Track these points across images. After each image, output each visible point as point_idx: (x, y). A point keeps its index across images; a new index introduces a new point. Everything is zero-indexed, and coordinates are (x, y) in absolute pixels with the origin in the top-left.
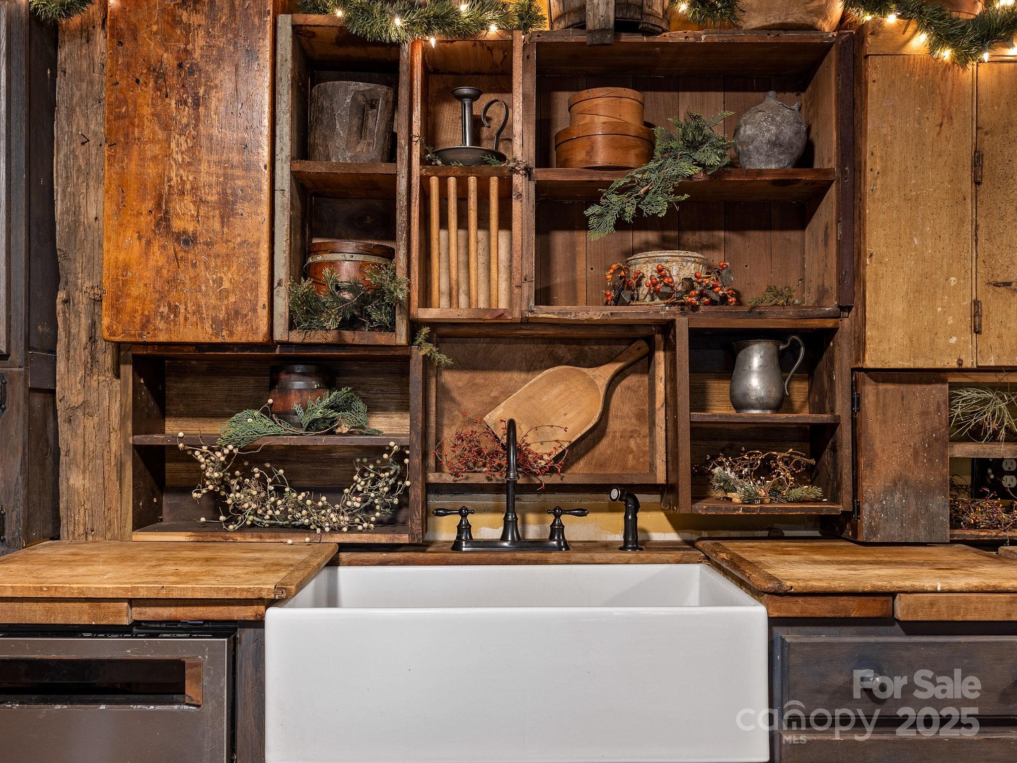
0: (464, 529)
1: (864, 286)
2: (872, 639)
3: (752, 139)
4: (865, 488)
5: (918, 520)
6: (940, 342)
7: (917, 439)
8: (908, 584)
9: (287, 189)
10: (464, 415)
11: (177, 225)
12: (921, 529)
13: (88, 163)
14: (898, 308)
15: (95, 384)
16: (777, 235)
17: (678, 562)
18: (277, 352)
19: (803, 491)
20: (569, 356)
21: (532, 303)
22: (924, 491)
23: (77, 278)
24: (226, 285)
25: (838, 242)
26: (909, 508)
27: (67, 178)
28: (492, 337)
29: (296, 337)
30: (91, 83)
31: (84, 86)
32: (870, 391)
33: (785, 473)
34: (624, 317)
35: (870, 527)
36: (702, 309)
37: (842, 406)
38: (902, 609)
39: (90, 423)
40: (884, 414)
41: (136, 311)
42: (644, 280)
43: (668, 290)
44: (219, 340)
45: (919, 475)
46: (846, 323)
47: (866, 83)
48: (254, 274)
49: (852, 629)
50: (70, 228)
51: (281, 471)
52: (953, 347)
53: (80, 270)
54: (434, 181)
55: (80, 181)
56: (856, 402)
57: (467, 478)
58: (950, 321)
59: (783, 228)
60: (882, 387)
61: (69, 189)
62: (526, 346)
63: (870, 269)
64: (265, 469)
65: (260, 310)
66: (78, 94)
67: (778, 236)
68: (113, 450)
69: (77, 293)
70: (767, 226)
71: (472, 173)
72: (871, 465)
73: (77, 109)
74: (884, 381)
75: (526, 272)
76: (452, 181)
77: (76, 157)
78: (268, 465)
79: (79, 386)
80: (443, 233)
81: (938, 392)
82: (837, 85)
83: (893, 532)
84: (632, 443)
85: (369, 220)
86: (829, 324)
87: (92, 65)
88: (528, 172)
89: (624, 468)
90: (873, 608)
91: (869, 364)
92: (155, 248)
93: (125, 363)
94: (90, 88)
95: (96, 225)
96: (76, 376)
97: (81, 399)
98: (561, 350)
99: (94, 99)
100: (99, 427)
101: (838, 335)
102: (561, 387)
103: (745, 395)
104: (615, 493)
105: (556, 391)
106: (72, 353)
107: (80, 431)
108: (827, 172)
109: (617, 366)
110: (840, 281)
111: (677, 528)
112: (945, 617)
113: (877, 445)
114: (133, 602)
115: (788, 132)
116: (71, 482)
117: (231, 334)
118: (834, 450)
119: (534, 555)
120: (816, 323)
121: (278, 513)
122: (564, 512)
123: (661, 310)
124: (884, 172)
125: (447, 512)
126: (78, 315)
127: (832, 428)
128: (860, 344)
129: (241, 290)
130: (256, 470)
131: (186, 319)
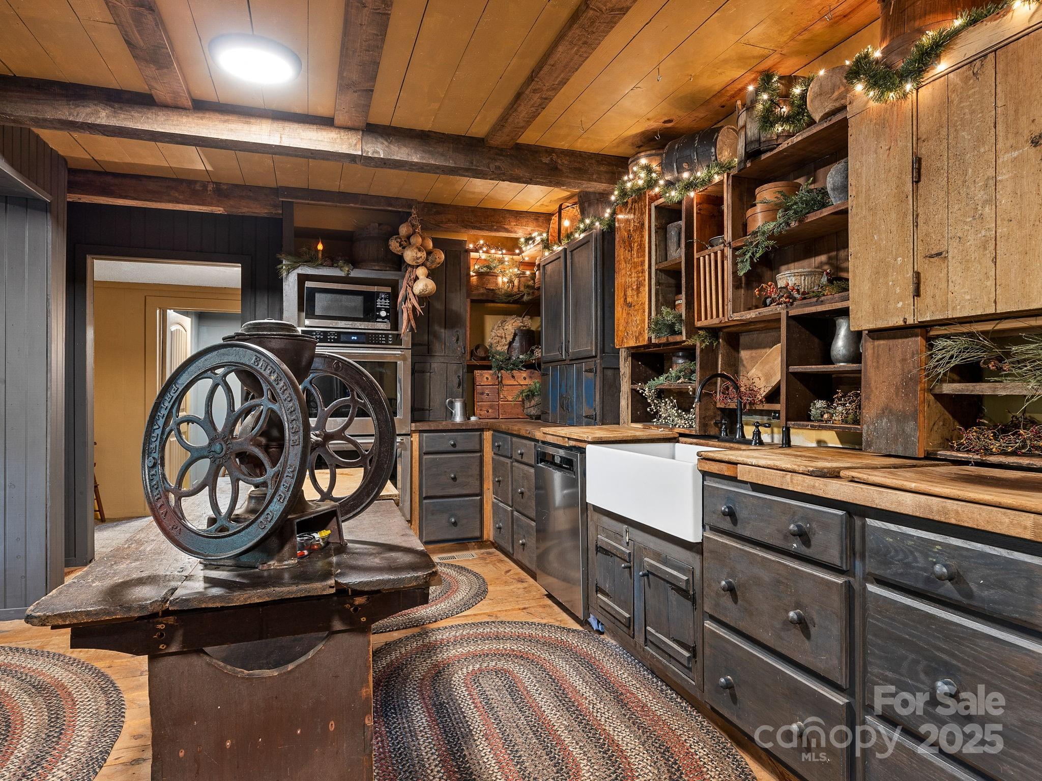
4: (864, 414)
5: (897, 439)
6: (891, 307)
7: (898, 379)
9: (654, 277)
12: (900, 446)
14: (866, 287)
21: (731, 313)
22: (901, 419)
26: (892, 429)
29: (657, 341)
32: (868, 346)
34: (764, 314)
35: (867, 441)
40: (878, 362)
44: (637, 345)
45: (898, 405)
48: (644, 316)
52: (901, 310)
54: (701, 259)
58: (898, 291)
60: (877, 343)
65: (645, 331)
71: (711, 251)
72: (869, 398)
74: (879, 339)
75: (729, 297)
76: (707, 257)
79: (623, 366)
81: (913, 342)
83: (881, 446)
88: (729, 245)
91: (851, 328)
92: (624, 310)
93: (629, 356)
96: (623, 362)
111: (842, 443)
113: (873, 384)
114: (569, 439)
117: (639, 342)
122: (761, 425)
129: (641, 323)
131: (630, 337)
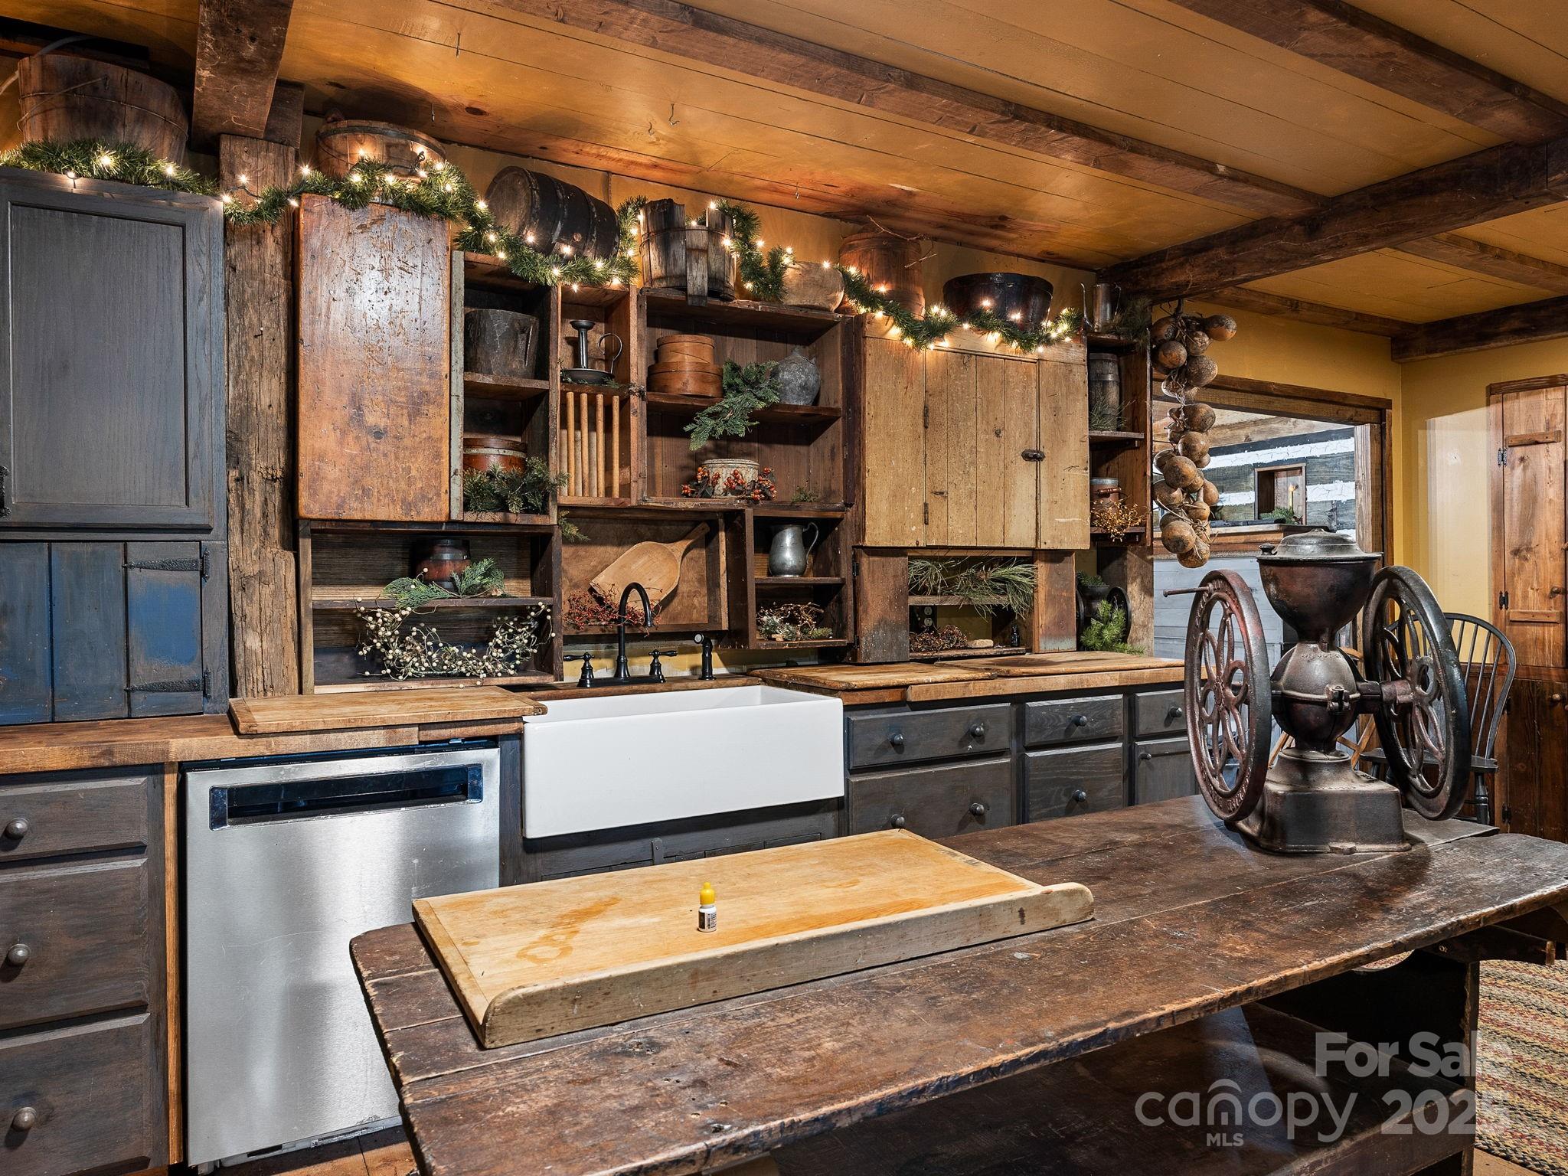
0: (587, 670)
1: (864, 491)
2: (896, 715)
3: (789, 382)
4: (862, 627)
6: (906, 529)
7: (892, 593)
8: (915, 679)
9: (462, 396)
10: (571, 580)
11: (372, 419)
12: (894, 653)
13: (262, 355)
14: (884, 507)
15: (270, 556)
16: (792, 447)
17: (744, 685)
18: (444, 528)
19: (820, 632)
20: (648, 534)
21: (645, 495)
22: (895, 629)
23: (251, 459)
24: (414, 473)
25: (844, 460)
26: (887, 640)
27: (239, 366)
28: (590, 518)
29: (470, 517)
30: (263, 282)
31: (256, 284)
32: (865, 561)
33: (808, 620)
35: (864, 656)
36: (761, 503)
37: (846, 571)
38: (912, 695)
39: (267, 591)
40: (873, 577)
41: (332, 492)
42: (720, 480)
43: (740, 488)
44: (409, 519)
45: (892, 617)
46: (849, 514)
47: (865, 355)
48: (438, 464)
49: (885, 710)
50: (242, 412)
51: (434, 630)
52: (914, 533)
53: (253, 452)
54: (571, 396)
55: (253, 370)
56: (856, 569)
57: (586, 630)
58: (912, 516)
59: (796, 443)
60: (871, 558)
61: (241, 377)
62: (618, 526)
63: (869, 480)
64: (422, 629)
65: (443, 495)
66: (249, 290)
67: (792, 449)
68: (289, 614)
69: (252, 473)
70: (786, 441)
71: (599, 392)
72: (866, 612)
73: (249, 304)
74: (873, 555)
75: (641, 471)
76: (584, 397)
77: (248, 348)
78: (423, 625)
79: (254, 557)
80: (565, 432)
81: (902, 561)
82: (843, 352)
83: (878, 655)
84: (696, 601)
85: (489, 418)
86: (838, 515)
87: (262, 264)
88: (641, 394)
89: (691, 620)
90: (895, 696)
91: (868, 543)
92: (350, 438)
93: (304, 537)
94: (261, 287)
95: (270, 412)
96: (250, 548)
97: (257, 569)
98: (643, 529)
99: (266, 297)
100: (275, 594)
101: (843, 522)
102: (646, 558)
103: (784, 564)
104: (698, 638)
105: (641, 562)
106: (246, 526)
107: (256, 598)
108: (837, 410)
109: (689, 542)
110: (846, 487)
112: (934, 698)
113: (869, 598)
114: (422, 726)
115: (812, 379)
116: (248, 644)
117: (418, 513)
118: (840, 601)
119: (646, 687)
120: (831, 515)
121: (435, 664)
122: (659, 654)
123: (734, 502)
124: (876, 416)
125: (574, 658)
126: (252, 491)
127: (838, 587)
128: (861, 530)
129: (427, 478)
130: (414, 629)
131: (379, 500)
